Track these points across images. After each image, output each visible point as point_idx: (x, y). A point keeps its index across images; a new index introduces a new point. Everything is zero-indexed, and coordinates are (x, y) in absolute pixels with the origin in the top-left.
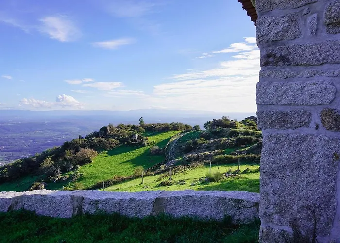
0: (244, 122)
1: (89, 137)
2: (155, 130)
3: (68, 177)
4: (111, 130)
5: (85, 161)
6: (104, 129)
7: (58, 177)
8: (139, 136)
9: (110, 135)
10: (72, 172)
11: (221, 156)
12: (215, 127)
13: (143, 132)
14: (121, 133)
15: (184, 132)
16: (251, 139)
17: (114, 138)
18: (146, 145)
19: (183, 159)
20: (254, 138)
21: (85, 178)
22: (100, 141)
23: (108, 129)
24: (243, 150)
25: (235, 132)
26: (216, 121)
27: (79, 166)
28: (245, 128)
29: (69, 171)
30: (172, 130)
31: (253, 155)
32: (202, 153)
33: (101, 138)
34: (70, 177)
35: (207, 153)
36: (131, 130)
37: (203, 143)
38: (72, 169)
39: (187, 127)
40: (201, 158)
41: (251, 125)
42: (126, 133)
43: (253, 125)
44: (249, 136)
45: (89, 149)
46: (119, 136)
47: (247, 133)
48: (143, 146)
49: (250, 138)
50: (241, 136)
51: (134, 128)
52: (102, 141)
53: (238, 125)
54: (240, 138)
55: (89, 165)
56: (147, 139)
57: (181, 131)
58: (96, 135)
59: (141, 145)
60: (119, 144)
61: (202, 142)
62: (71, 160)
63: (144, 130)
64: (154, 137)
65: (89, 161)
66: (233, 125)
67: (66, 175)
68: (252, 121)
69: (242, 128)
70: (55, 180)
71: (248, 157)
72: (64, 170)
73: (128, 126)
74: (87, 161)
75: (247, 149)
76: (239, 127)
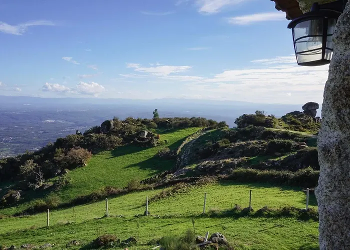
0: (284, 119)
1: (88, 133)
2: (170, 126)
3: (51, 184)
4: (116, 124)
5: (75, 164)
6: (107, 123)
7: (38, 184)
8: (149, 133)
9: (114, 132)
10: (57, 179)
11: (242, 169)
12: (246, 124)
13: (155, 128)
14: (127, 129)
15: (206, 130)
16: (290, 145)
17: (118, 136)
18: (156, 145)
19: (197, 168)
20: (293, 143)
21: (71, 187)
22: (99, 139)
23: (112, 123)
24: (277, 159)
25: (270, 132)
26: (247, 116)
27: (67, 171)
28: (285, 128)
29: (54, 176)
30: (191, 126)
31: (286, 173)
32: (221, 161)
33: (102, 134)
34: (54, 185)
35: (229, 161)
36: (141, 126)
37: (226, 147)
38: (59, 174)
39: (211, 122)
40: (218, 167)
41: (293, 123)
42: (134, 128)
43: (296, 124)
44: (287, 141)
45: (83, 149)
46: (124, 133)
47: (285, 135)
48: (153, 146)
49: (288, 143)
50: (276, 140)
51: (144, 122)
52: (102, 139)
53: (275, 123)
54: (274, 143)
55: (80, 169)
56: (158, 138)
57: (201, 128)
58: (97, 130)
59: (149, 145)
60: (122, 143)
61: (224, 145)
62: (59, 162)
63: (156, 126)
64: (167, 135)
65: (81, 164)
66: (269, 122)
67: (50, 181)
68: (295, 118)
69: (280, 128)
70: (34, 187)
71: (279, 175)
72: (48, 175)
73: (138, 120)
74: (79, 164)
75: (282, 158)
76: (277, 125)
